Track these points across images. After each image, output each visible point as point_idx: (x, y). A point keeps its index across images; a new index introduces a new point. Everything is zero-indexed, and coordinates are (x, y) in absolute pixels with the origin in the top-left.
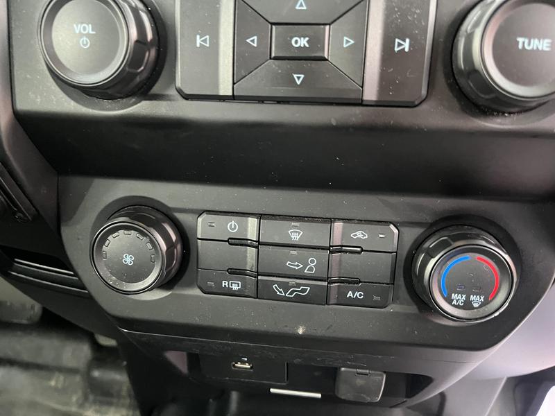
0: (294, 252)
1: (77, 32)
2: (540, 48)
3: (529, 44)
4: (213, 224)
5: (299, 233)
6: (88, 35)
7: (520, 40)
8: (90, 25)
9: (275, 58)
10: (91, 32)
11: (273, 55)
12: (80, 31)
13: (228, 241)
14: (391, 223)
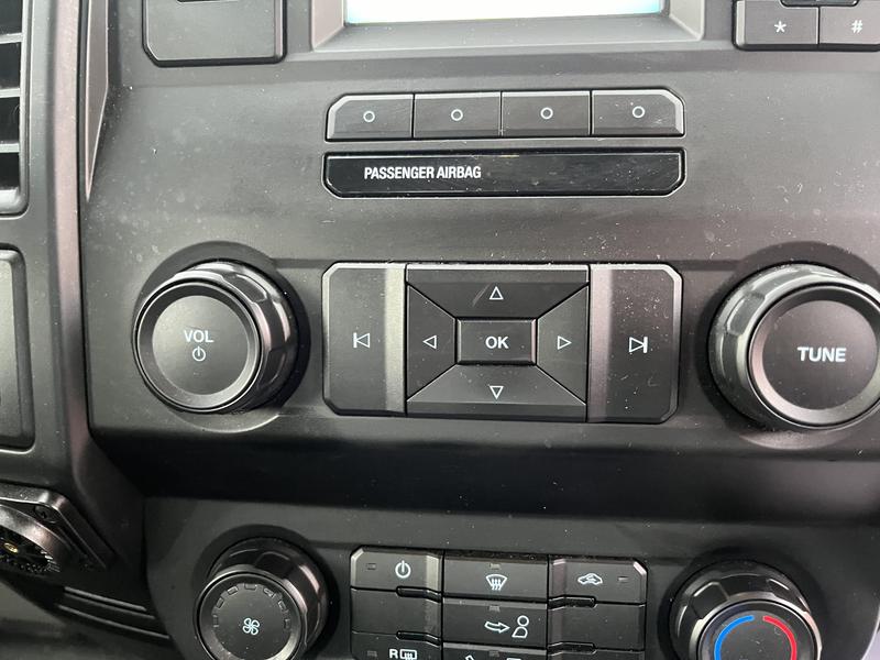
0: (495, 607)
1: (189, 340)
2: (831, 359)
3: (815, 355)
4: (374, 566)
5: (502, 580)
6: (203, 345)
7: (803, 350)
8: (207, 332)
9: (463, 363)
10: (207, 341)
11: (460, 359)
12: (192, 340)
13: (396, 591)
14: (636, 560)
